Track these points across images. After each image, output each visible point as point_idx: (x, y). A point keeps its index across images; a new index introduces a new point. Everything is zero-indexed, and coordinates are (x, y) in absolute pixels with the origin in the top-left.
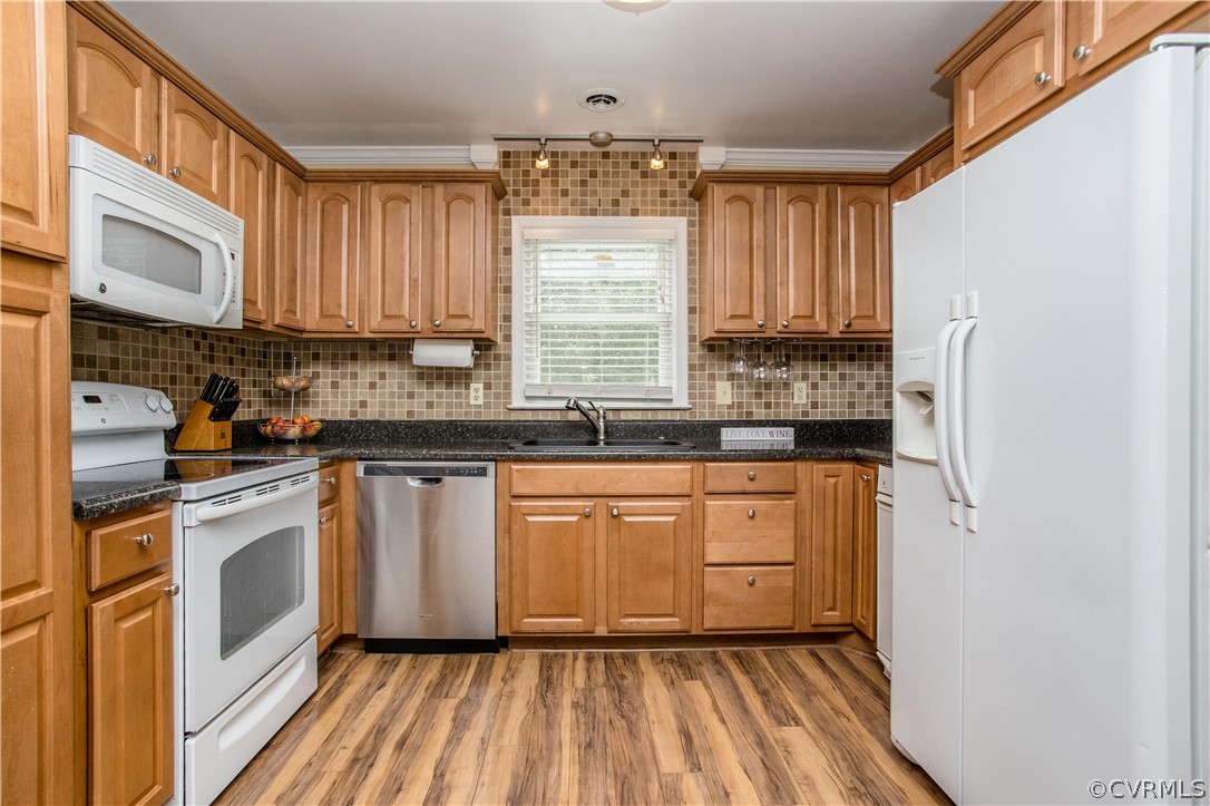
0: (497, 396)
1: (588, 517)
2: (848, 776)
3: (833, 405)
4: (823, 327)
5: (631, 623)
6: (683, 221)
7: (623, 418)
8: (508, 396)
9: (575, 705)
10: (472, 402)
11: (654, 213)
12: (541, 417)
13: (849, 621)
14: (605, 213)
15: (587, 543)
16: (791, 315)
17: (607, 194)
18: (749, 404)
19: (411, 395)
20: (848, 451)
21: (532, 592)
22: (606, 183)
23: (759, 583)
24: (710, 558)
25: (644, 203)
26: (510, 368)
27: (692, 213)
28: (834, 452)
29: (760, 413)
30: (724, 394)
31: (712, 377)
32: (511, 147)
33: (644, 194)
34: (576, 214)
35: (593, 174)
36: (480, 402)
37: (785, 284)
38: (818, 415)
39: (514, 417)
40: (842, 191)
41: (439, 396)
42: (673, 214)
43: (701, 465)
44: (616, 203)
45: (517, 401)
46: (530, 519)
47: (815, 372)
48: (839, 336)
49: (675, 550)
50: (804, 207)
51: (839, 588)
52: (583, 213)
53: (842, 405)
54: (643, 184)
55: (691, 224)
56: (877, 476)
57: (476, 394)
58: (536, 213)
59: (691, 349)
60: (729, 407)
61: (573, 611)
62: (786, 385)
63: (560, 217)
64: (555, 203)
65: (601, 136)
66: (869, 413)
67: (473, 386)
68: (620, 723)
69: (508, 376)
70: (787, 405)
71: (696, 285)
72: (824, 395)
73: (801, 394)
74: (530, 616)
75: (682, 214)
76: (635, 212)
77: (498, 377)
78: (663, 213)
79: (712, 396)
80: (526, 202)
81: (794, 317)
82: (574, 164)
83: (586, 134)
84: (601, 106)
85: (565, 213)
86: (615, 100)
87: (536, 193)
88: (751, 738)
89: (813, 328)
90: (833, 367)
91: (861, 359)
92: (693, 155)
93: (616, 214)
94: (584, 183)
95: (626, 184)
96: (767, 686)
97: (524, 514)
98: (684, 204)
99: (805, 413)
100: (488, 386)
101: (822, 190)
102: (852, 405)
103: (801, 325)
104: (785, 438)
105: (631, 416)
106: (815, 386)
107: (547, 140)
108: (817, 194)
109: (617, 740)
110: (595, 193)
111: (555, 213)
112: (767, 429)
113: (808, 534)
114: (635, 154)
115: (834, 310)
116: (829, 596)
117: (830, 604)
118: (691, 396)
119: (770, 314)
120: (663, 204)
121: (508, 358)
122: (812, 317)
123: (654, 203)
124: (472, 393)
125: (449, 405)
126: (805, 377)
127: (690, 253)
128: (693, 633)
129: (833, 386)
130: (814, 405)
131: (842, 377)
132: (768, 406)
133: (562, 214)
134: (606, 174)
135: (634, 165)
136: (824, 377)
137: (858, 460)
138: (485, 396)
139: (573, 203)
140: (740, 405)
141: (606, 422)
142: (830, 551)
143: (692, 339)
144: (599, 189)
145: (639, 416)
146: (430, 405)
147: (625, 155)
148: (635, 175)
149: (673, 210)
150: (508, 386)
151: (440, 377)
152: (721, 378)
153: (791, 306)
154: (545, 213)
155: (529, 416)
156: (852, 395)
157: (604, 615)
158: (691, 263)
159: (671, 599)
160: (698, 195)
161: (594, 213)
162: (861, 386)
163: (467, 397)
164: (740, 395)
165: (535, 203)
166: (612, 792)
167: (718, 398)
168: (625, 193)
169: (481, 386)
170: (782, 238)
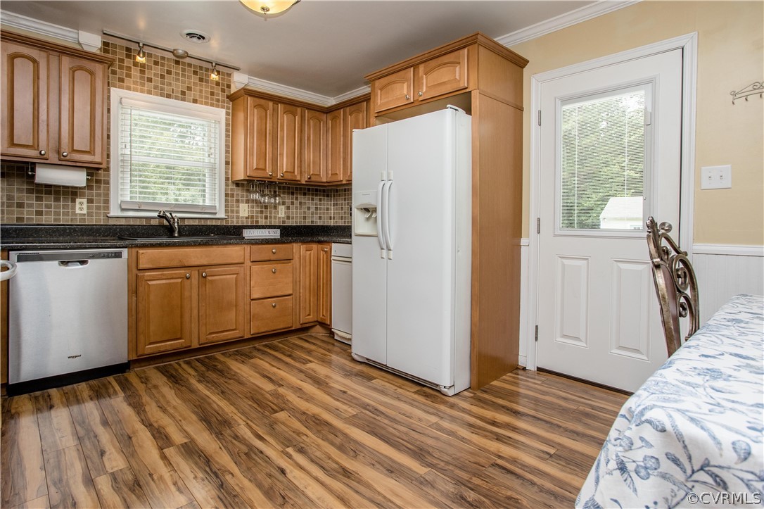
0: (98, 208)
1: (188, 278)
2: (341, 372)
3: (297, 217)
4: (298, 178)
5: (213, 337)
6: (224, 111)
7: (186, 223)
8: (107, 208)
9: (199, 381)
10: (78, 211)
11: (206, 104)
12: (132, 222)
13: (316, 319)
14: (176, 98)
15: (187, 294)
16: (285, 170)
17: (178, 86)
18: (257, 217)
19: (20, 205)
20: (315, 239)
21: (152, 328)
22: (177, 80)
23: (277, 307)
24: (254, 296)
25: (201, 97)
26: (108, 189)
27: (228, 108)
28: (310, 239)
29: (262, 222)
30: (244, 211)
31: (238, 201)
32: (110, 40)
33: (201, 91)
34: (157, 95)
35: (169, 72)
36: (85, 211)
37: (282, 155)
38: (290, 223)
39: (111, 222)
40: (308, 113)
41: (48, 206)
42: (218, 106)
43: (249, 246)
44: (183, 93)
45: (114, 211)
46: (150, 283)
47: (288, 200)
48: (304, 183)
49: (236, 293)
50: (291, 116)
51: (312, 304)
52: (162, 95)
53: (300, 218)
54: (200, 85)
55: (227, 114)
56: (331, 249)
57: (81, 207)
58: (129, 88)
59: (227, 185)
60: (247, 218)
61: (179, 336)
62: (275, 207)
63: (146, 95)
64: (143, 85)
65: (180, 52)
66: (312, 222)
67: (78, 200)
68: (231, 381)
69: (107, 195)
70: (275, 217)
71: (230, 149)
72: (292, 213)
73: (282, 212)
74: (150, 344)
75: (223, 107)
76: (195, 101)
77: (98, 195)
78: (212, 105)
79: (238, 212)
80: (121, 80)
81: (286, 172)
82: (156, 63)
83: (172, 48)
84: (195, 39)
85: (149, 92)
86: (204, 38)
87: (129, 76)
88: (296, 371)
89: (294, 178)
90: (297, 199)
91: (309, 194)
92: (229, 75)
93: (183, 100)
94: (162, 76)
95: (190, 83)
96: (289, 353)
97: (146, 280)
98: (223, 102)
99: (284, 222)
100: (90, 201)
101: (299, 110)
102: (305, 218)
103: (288, 177)
104: (276, 234)
105: (191, 223)
106: (288, 208)
107: (144, 44)
108: (297, 110)
109: (234, 386)
110: (170, 84)
111: (142, 91)
112: (267, 230)
113: (298, 279)
114: (195, 66)
115: (303, 170)
116: (308, 309)
117: (307, 313)
118: (226, 211)
119: (275, 169)
120: (212, 99)
121: (107, 183)
122: (294, 172)
123: (207, 98)
124: (78, 206)
125: (57, 214)
126: (284, 203)
127: (227, 131)
128: (246, 337)
129: (297, 208)
130: (288, 218)
131: (301, 203)
132: (266, 217)
133: (148, 93)
134: (177, 74)
135: (195, 73)
136: (292, 203)
137: (320, 242)
138: (88, 208)
139: (156, 87)
140: (252, 217)
141: (178, 225)
142: (308, 287)
143: (227, 179)
144: (173, 82)
145: (196, 223)
146: (39, 213)
147: (190, 65)
148: (195, 79)
149: (216, 104)
150: (107, 202)
151: (49, 193)
152: (242, 202)
153: (284, 167)
154: (136, 90)
155: (123, 222)
156: (305, 212)
157: (196, 335)
158: (227, 136)
159: (234, 321)
160: (232, 98)
161: (169, 96)
162: (309, 209)
163: (74, 208)
164: (252, 211)
165: (127, 82)
166: (250, 403)
167: (241, 212)
168: (189, 88)
169: (85, 201)
170: (281, 131)
